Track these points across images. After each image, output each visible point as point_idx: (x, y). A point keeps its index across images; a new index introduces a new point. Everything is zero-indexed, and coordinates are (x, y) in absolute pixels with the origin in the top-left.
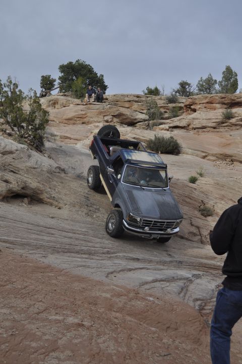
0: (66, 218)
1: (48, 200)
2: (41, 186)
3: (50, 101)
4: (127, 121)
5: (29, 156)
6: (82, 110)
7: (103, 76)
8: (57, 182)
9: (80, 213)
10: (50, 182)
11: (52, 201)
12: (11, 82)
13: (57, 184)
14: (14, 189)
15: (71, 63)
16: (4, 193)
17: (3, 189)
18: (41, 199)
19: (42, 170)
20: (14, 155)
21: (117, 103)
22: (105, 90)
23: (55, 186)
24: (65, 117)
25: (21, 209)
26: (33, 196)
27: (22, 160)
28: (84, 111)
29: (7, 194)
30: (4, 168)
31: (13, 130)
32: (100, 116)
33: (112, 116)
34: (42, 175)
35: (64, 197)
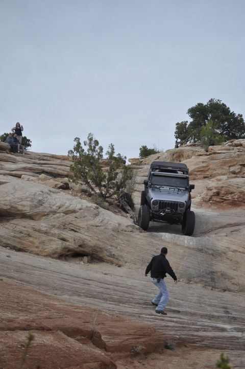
0: (121, 274)
1: (109, 258)
2: (100, 243)
3: (173, 155)
5: (96, 215)
8: (122, 240)
9: (140, 270)
10: (114, 240)
11: (112, 259)
12: (91, 139)
13: (121, 242)
14: (71, 247)
16: (59, 250)
17: (58, 247)
18: (100, 257)
19: (106, 228)
20: (77, 214)
23: (118, 244)
25: (76, 266)
26: (93, 254)
27: (86, 218)
28: (205, 162)
29: (64, 253)
30: (64, 226)
31: (93, 189)
32: (224, 167)
33: (241, 165)
34: (105, 233)
35: (125, 254)
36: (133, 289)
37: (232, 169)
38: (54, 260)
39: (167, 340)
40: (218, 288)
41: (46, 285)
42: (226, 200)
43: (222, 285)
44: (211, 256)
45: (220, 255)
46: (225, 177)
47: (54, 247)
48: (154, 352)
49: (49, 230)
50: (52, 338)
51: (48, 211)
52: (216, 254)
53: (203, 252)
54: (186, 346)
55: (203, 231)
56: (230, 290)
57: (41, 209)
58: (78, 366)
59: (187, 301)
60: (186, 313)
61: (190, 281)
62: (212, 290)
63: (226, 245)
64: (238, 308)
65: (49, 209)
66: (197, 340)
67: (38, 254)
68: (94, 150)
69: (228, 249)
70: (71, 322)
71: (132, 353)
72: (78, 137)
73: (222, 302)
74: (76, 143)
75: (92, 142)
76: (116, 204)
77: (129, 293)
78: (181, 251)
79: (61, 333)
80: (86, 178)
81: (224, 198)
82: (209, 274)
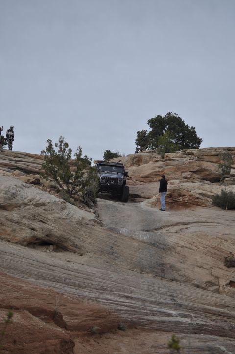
0: (83, 263)
1: (72, 247)
2: (65, 234)
3: (133, 159)
4: (211, 177)
5: (63, 209)
6: (159, 167)
7: (194, 129)
8: (85, 232)
9: (99, 259)
10: (77, 231)
11: (75, 248)
12: (62, 142)
13: (84, 234)
14: (39, 236)
15: (159, 116)
16: (28, 238)
17: (28, 235)
18: (65, 246)
19: (71, 221)
20: (46, 207)
21: (203, 157)
22: (200, 144)
23: (81, 235)
24: (142, 175)
25: (43, 253)
26: (58, 243)
27: (53, 211)
28: (161, 167)
29: (33, 241)
30: (34, 218)
31: (61, 186)
32: (177, 173)
33: (192, 171)
34: (70, 225)
35: (87, 245)
36: (92, 276)
37: (184, 175)
38: (24, 247)
39: (120, 322)
40: (166, 279)
41: (16, 269)
42: (177, 201)
43: (170, 276)
44: (162, 250)
45: (170, 249)
46: (177, 181)
47: (24, 235)
48: (108, 332)
49: (20, 220)
50: (19, 316)
51: (20, 203)
52: (167, 248)
53: (155, 246)
54: (136, 328)
55: (156, 228)
56: (177, 281)
57: (14, 201)
58: (41, 342)
59: (139, 288)
60: (138, 299)
61: (143, 271)
62: (161, 279)
63: (176, 241)
64: (183, 296)
65: (21, 202)
66: (146, 323)
67: (9, 242)
68: (63, 152)
69: (177, 245)
70: (36, 302)
71: (89, 333)
72: (50, 139)
73: (170, 290)
74: (48, 144)
75: (63, 144)
76: (81, 200)
77: (88, 280)
78: (136, 245)
79: (27, 312)
80: (56, 176)
81: (176, 199)
82: (159, 266)
